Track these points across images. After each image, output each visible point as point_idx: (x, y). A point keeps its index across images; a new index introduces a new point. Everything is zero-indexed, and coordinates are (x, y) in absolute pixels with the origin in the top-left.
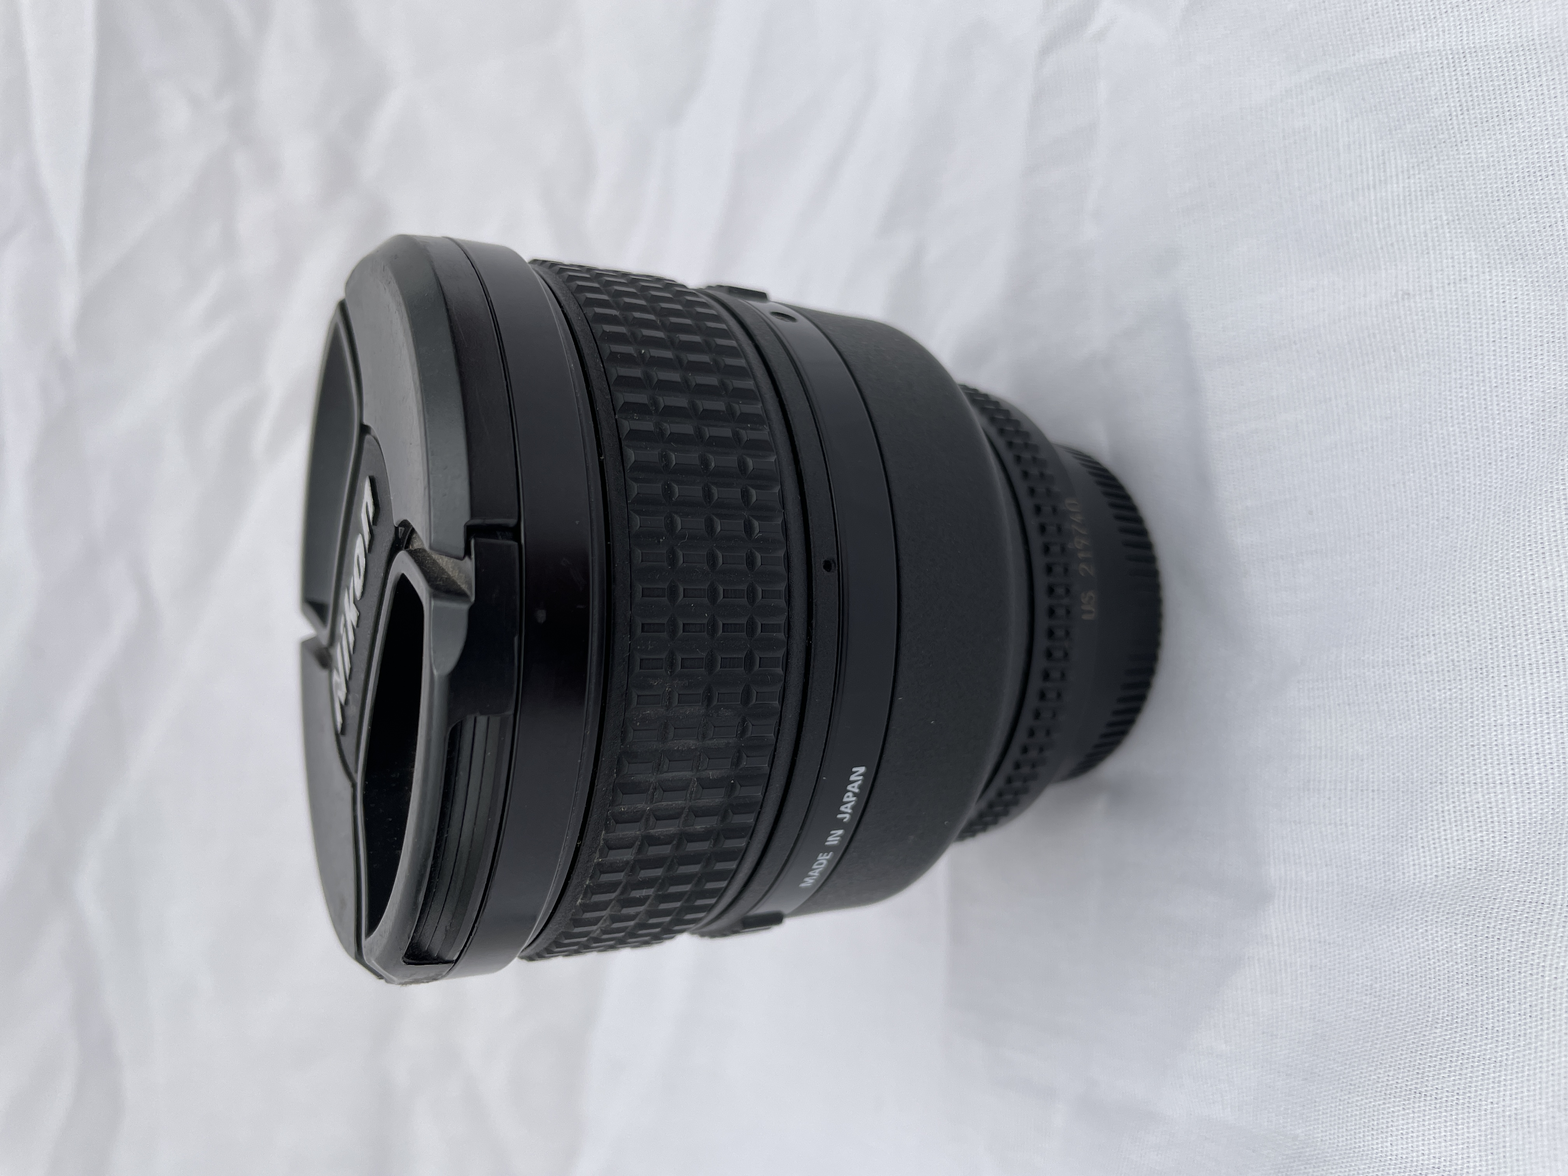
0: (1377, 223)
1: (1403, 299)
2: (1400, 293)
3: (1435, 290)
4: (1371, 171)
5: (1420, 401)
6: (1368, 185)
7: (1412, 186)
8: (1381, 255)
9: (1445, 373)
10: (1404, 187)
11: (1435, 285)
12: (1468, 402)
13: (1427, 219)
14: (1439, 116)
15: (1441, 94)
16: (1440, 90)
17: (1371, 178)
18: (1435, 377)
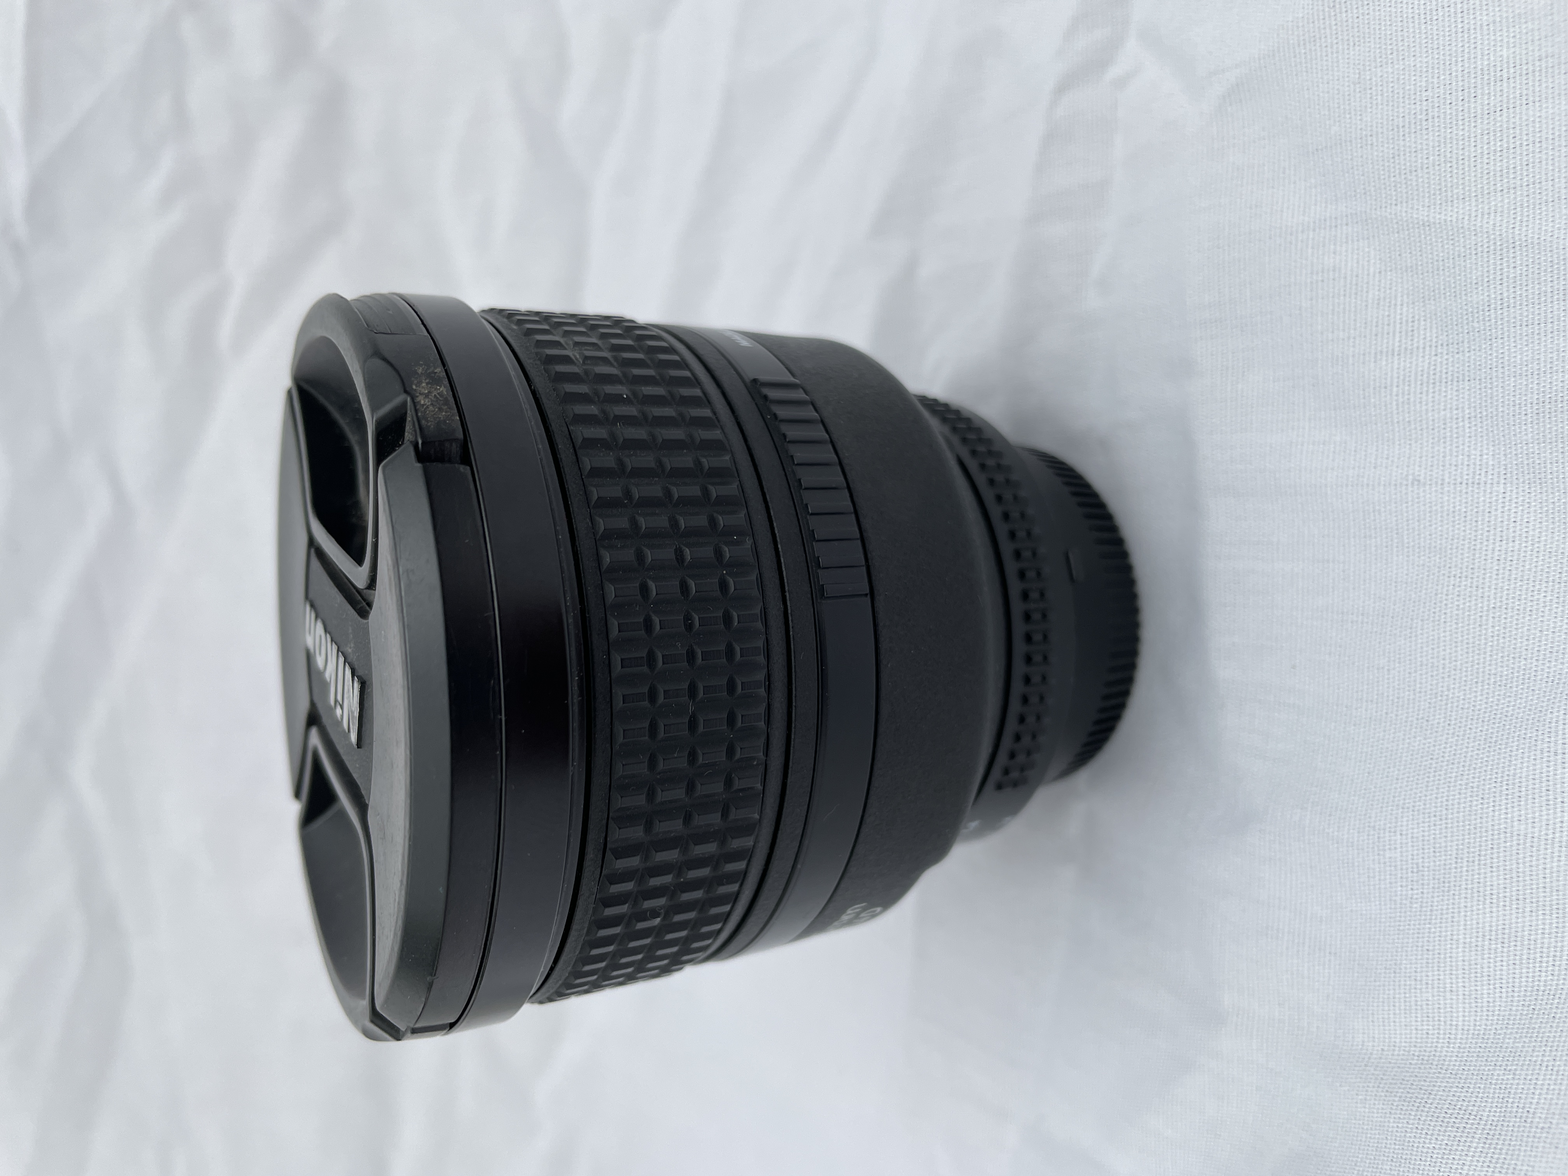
0: (1397, 395)
1: (1413, 483)
2: (1411, 477)
3: (1446, 485)
4: (1398, 335)
5: (1416, 593)
6: (1393, 350)
7: (1438, 365)
8: (1397, 429)
9: (1444, 575)
10: (1429, 363)
11: (1447, 480)
12: (1463, 613)
13: (1449, 406)
14: (1478, 303)
15: (1483, 280)
16: (1482, 275)
17: (1397, 344)
18: (1434, 574)
